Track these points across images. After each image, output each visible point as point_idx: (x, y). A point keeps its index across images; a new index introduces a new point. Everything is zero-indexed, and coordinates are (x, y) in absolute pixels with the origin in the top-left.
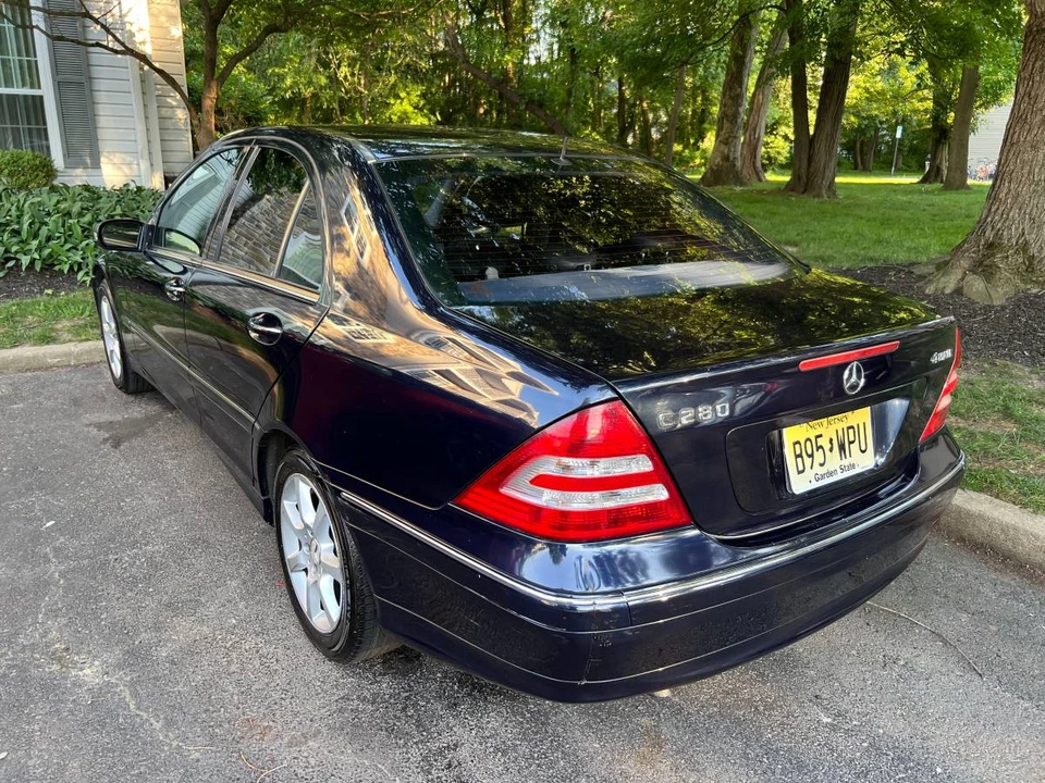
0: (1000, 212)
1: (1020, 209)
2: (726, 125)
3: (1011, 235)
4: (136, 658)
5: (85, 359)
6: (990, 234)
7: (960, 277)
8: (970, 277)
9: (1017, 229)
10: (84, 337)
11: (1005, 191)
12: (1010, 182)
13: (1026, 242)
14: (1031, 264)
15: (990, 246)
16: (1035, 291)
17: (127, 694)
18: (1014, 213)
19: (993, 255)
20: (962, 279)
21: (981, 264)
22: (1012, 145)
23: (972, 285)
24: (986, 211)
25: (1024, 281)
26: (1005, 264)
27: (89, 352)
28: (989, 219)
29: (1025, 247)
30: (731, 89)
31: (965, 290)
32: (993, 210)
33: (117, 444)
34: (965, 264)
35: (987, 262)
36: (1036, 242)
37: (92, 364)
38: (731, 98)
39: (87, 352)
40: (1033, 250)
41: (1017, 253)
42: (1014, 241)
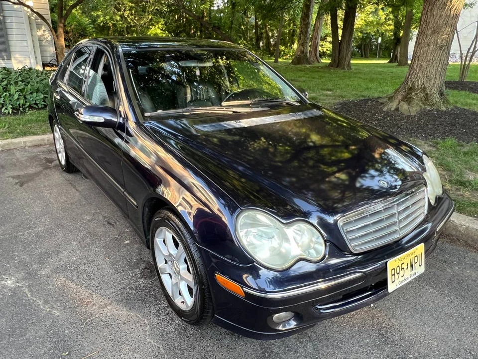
0: (414, 74)
1: (422, 72)
2: (302, 37)
3: (418, 84)
4: (31, 275)
5: (7, 147)
6: (410, 84)
7: (397, 103)
8: (402, 103)
9: (421, 81)
10: (5, 138)
11: (416, 65)
12: (418, 61)
13: (425, 88)
14: (427, 97)
15: (410, 89)
16: (428, 109)
17: (27, 291)
18: (420, 74)
19: (411, 93)
20: (399, 104)
21: (406, 96)
22: (419, 44)
23: (402, 106)
24: (408, 74)
25: (424, 104)
26: (416, 97)
27: (8, 144)
28: (410, 77)
29: (424, 89)
31: (400, 108)
32: (411, 73)
33: (22, 185)
34: (400, 97)
35: (409, 96)
36: (429, 87)
37: (10, 150)
38: (304, 24)
39: (7, 144)
40: (428, 91)
41: (421, 92)
42: (420, 87)
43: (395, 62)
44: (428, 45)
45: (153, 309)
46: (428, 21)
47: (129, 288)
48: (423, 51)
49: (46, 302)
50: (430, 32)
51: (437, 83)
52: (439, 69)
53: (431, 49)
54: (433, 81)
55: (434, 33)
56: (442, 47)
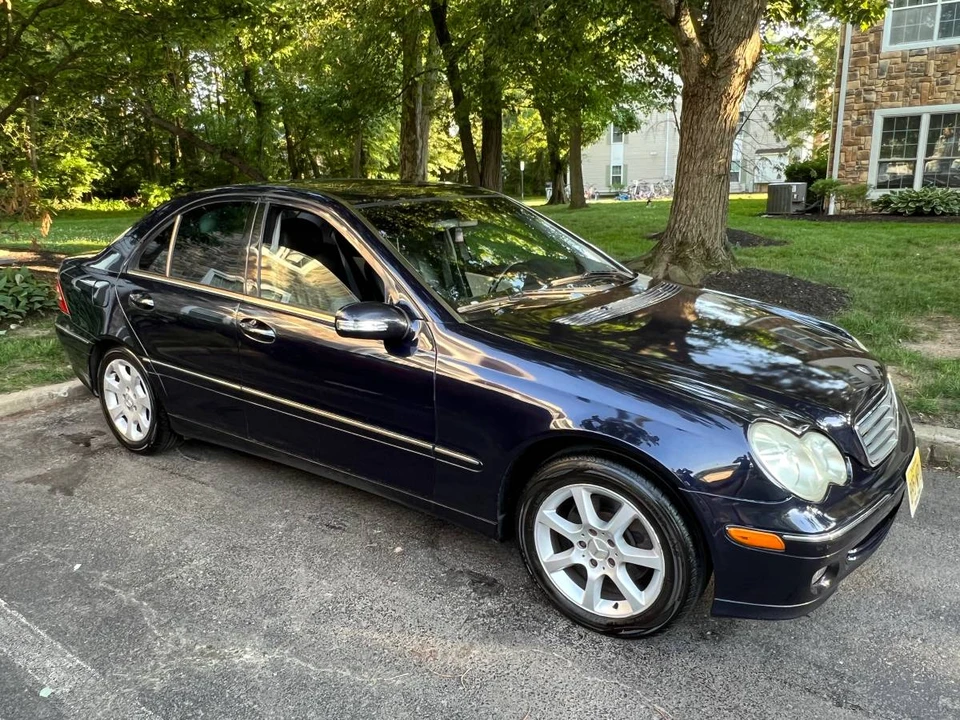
0: (683, 220)
1: (696, 217)
2: (408, 165)
3: (693, 236)
6: (679, 236)
7: (665, 267)
8: (672, 268)
9: (696, 231)
11: (684, 205)
12: (687, 199)
13: (703, 241)
14: (709, 254)
15: (681, 244)
16: (714, 273)
17: (297, 661)
18: (693, 221)
19: (684, 250)
20: (667, 269)
21: (677, 256)
22: (685, 174)
23: (675, 273)
24: (673, 221)
25: (707, 267)
26: (694, 255)
28: (677, 226)
29: (703, 243)
30: (408, 136)
31: (671, 276)
32: (678, 218)
33: (69, 492)
34: (666, 258)
35: (681, 255)
36: (709, 239)
38: (409, 143)
40: (708, 244)
41: (699, 247)
42: (696, 240)
43: (559, 202)
44: (700, 175)
45: (552, 637)
46: (694, 138)
47: (478, 616)
48: (693, 184)
49: (355, 669)
50: (699, 154)
51: (720, 232)
52: (721, 211)
53: (704, 181)
54: (714, 230)
55: (705, 156)
56: (720, 176)
